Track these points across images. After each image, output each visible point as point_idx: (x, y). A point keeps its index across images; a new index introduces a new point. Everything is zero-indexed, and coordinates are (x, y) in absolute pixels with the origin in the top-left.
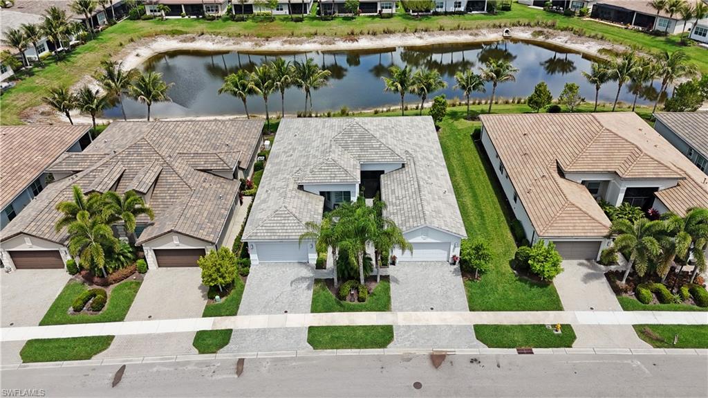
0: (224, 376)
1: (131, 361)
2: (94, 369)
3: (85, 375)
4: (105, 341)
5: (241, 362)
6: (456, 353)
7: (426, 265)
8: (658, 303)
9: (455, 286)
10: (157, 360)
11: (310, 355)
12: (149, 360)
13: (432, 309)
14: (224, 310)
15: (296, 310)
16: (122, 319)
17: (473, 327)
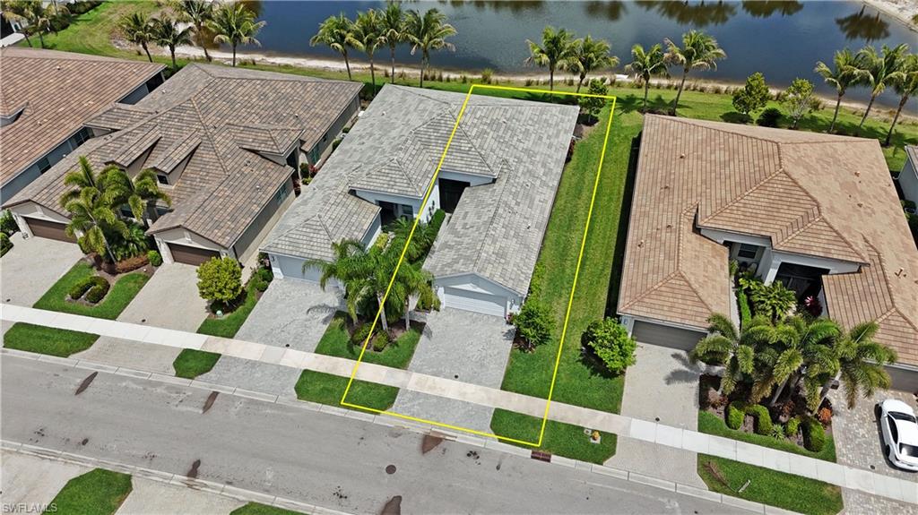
0: (189, 409)
1: (105, 369)
2: (66, 370)
3: (56, 375)
4: (88, 340)
5: (214, 395)
6: (457, 440)
7: (476, 318)
8: (751, 432)
9: (498, 353)
10: (130, 373)
11: (291, 404)
12: (123, 372)
13: (456, 377)
14: (222, 330)
15: (299, 346)
16: (114, 318)
17: (493, 411)
